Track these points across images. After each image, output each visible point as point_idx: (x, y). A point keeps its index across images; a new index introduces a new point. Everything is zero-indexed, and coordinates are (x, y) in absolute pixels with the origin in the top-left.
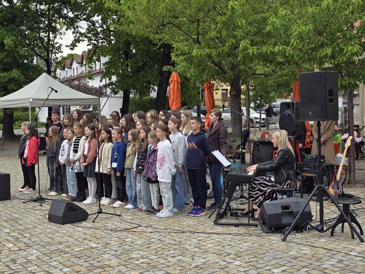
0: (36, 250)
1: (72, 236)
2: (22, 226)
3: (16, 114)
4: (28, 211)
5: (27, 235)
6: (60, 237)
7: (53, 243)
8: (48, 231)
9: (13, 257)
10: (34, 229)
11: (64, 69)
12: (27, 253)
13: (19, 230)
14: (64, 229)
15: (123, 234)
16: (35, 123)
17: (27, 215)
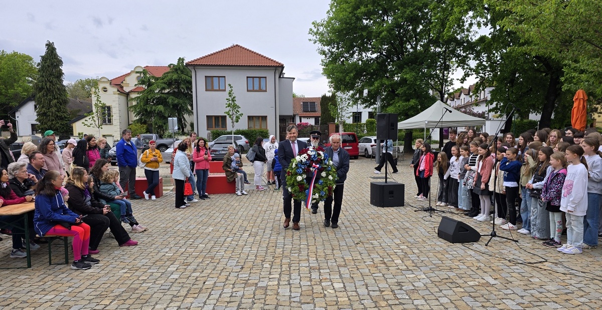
0: (424, 273)
1: (463, 261)
2: (412, 238)
3: (414, 134)
4: (419, 221)
5: (416, 251)
6: (451, 260)
7: (442, 268)
8: (438, 249)
9: (400, 278)
10: (423, 244)
11: (454, 100)
12: (414, 277)
13: (409, 242)
14: (454, 249)
15: (525, 269)
16: (429, 141)
17: (417, 226)
